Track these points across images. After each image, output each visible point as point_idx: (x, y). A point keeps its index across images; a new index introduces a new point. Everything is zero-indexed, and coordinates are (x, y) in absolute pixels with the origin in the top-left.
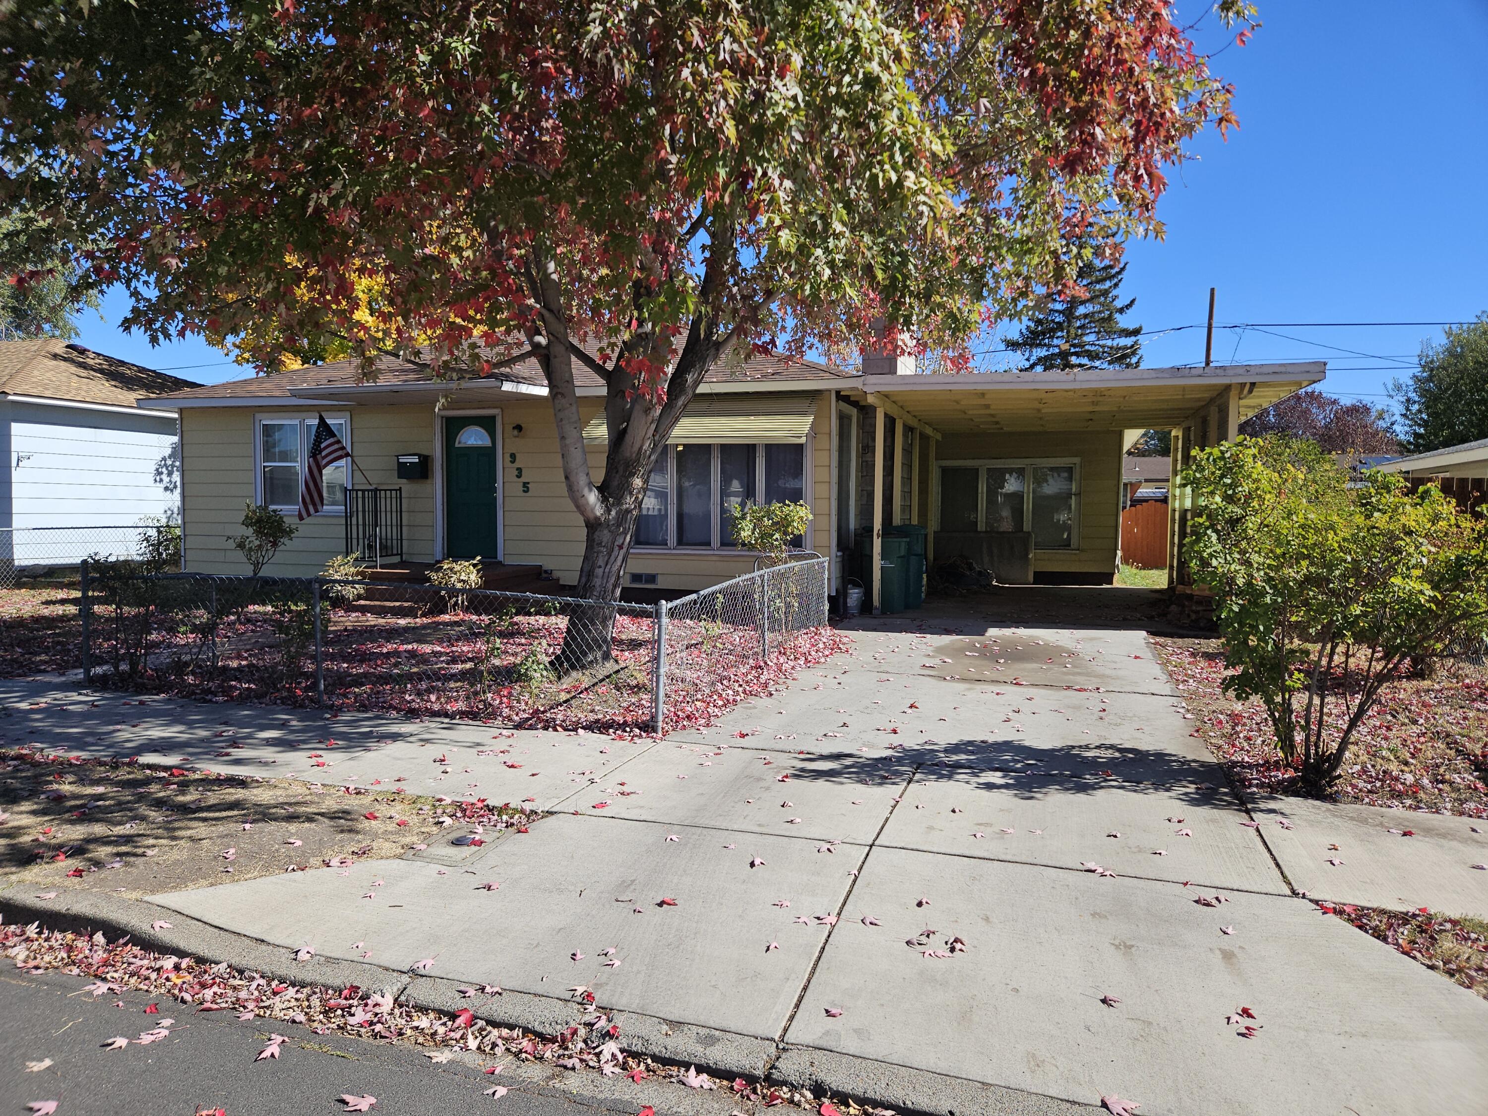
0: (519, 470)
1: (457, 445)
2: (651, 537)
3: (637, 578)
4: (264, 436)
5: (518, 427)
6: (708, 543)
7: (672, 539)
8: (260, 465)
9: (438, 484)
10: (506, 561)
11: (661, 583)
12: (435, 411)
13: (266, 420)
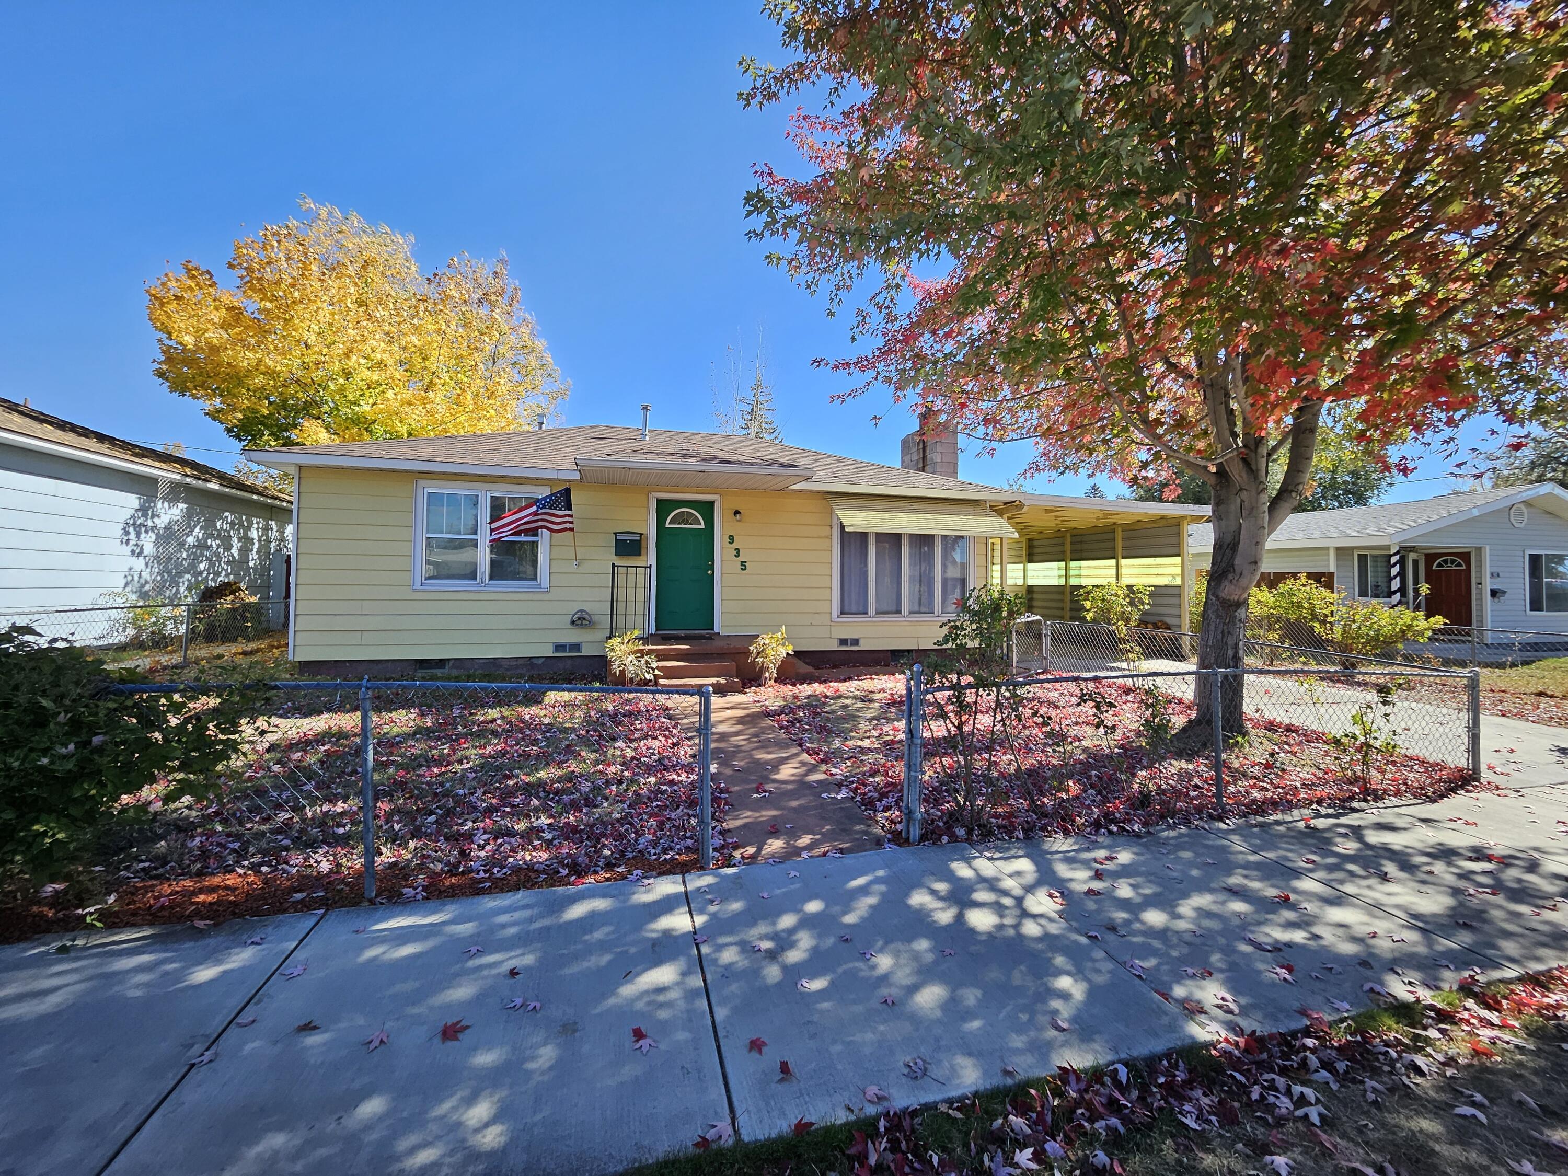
0: (738, 550)
1: (667, 525)
2: (854, 610)
3: (843, 642)
4: (428, 505)
5: (737, 512)
6: (898, 612)
7: (871, 610)
8: (422, 536)
9: (652, 561)
10: (723, 633)
11: (863, 646)
12: (649, 492)
13: (433, 488)
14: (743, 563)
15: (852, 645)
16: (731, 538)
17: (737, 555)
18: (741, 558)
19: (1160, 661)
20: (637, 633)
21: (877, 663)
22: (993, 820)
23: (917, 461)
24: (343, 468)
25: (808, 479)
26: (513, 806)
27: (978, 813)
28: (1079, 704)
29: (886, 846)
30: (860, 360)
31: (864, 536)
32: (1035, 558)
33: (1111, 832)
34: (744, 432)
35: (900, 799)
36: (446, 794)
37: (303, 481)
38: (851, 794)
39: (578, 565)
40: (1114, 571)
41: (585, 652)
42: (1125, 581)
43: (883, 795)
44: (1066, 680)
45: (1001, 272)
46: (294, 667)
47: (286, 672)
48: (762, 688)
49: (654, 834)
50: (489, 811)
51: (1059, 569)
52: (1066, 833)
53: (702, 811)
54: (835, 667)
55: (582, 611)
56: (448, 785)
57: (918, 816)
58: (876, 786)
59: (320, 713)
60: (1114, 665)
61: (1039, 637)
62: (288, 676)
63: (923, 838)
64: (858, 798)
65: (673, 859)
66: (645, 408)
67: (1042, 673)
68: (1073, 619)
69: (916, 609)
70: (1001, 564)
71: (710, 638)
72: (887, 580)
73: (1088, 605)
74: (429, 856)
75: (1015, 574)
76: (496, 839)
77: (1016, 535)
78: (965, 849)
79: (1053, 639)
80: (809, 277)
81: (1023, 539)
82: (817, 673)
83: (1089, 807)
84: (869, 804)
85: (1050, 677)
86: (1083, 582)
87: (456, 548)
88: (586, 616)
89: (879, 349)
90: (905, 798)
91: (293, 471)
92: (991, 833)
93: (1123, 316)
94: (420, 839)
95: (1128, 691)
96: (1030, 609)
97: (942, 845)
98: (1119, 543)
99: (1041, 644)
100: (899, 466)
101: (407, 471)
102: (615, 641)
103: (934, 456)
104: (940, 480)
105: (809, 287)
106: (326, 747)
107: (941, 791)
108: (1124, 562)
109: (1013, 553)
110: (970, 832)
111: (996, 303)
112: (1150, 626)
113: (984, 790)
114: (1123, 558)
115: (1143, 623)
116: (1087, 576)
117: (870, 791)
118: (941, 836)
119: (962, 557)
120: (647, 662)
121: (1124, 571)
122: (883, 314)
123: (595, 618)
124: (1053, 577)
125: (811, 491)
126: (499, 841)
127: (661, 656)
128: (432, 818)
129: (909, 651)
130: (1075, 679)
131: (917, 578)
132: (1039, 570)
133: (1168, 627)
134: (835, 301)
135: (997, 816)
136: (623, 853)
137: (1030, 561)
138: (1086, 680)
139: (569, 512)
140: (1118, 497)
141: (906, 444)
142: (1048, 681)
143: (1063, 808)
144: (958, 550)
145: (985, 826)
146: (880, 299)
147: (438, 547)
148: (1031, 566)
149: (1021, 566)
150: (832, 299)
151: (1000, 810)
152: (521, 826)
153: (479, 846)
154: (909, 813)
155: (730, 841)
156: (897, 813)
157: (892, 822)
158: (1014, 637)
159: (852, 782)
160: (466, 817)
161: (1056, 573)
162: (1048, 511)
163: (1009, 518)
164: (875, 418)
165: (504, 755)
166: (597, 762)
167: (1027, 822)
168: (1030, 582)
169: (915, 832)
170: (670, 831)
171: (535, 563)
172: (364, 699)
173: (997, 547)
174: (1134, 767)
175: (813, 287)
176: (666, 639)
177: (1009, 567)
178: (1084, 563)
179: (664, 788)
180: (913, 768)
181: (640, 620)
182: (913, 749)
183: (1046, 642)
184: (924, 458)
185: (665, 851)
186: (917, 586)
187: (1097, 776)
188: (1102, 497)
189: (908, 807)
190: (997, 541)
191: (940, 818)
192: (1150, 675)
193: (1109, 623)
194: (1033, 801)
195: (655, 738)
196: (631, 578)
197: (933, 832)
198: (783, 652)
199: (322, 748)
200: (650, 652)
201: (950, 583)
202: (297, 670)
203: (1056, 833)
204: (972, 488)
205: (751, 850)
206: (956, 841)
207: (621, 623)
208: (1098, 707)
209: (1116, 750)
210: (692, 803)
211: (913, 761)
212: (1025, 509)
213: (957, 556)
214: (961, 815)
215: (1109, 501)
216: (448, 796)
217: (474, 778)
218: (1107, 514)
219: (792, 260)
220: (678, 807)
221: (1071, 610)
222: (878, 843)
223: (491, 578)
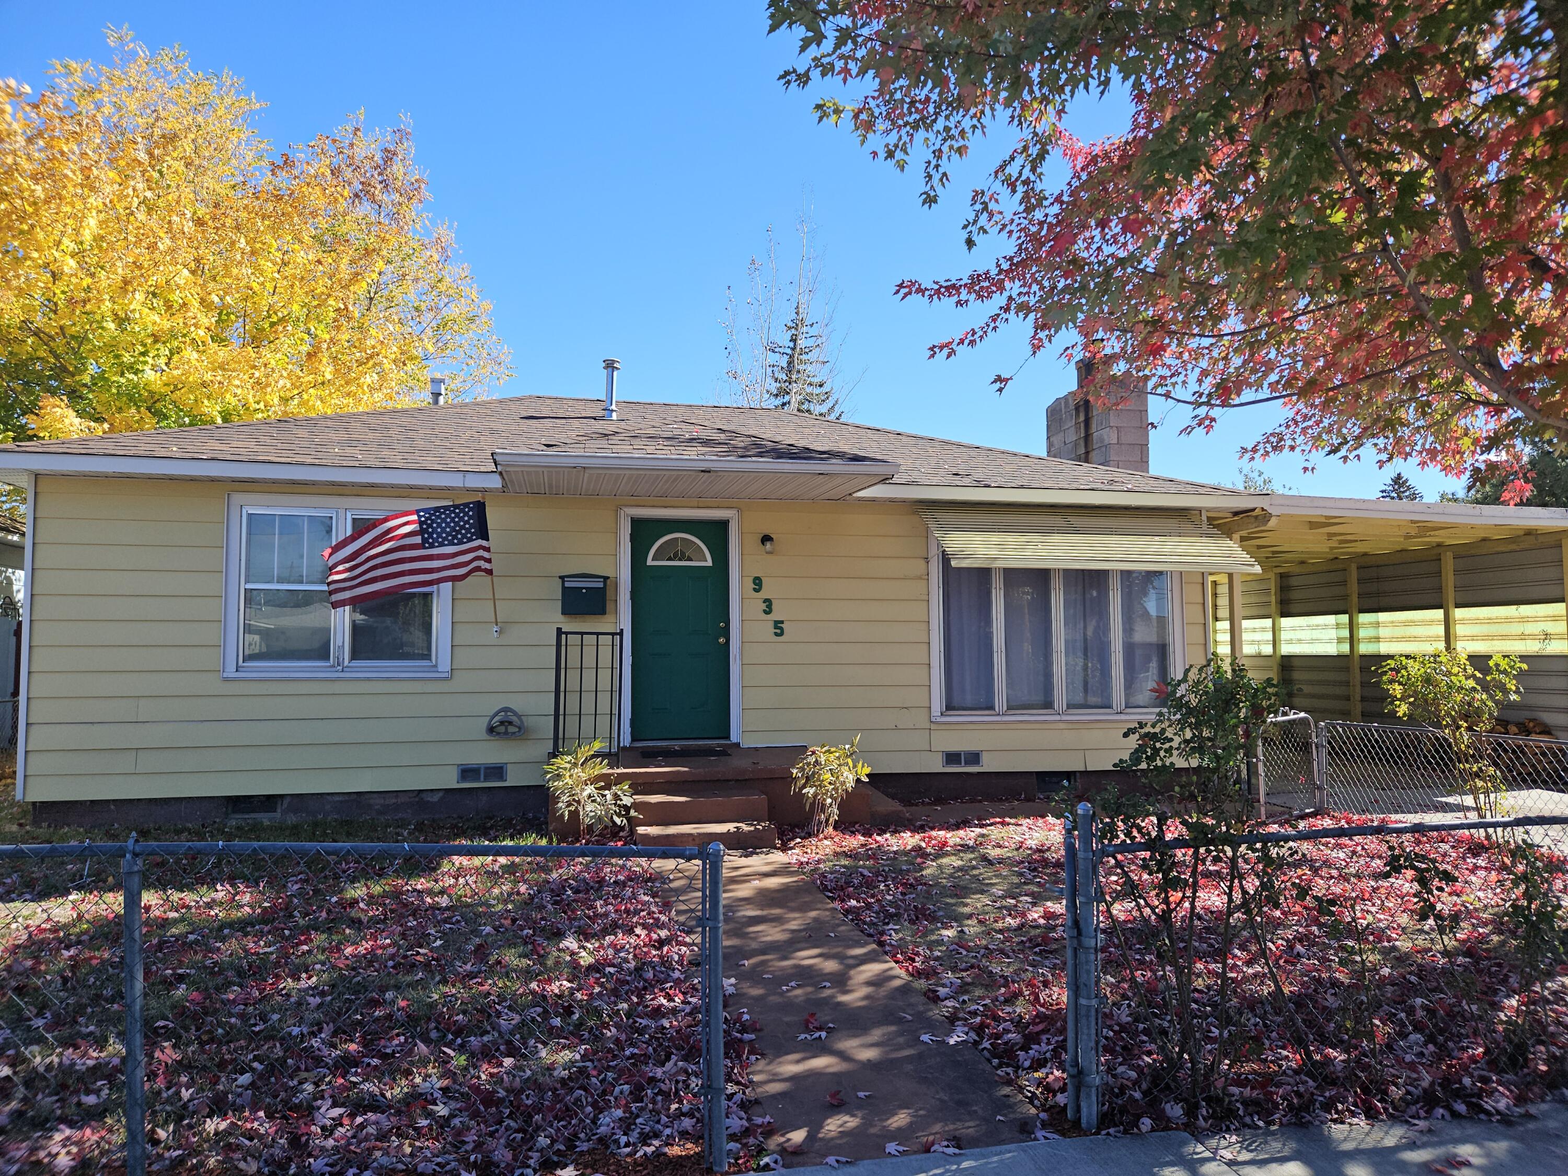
0: (769, 602)
1: (650, 562)
2: (969, 700)
3: (952, 758)
4: (249, 533)
5: (766, 539)
6: (1048, 704)
7: (1001, 701)
8: (238, 586)
9: (625, 623)
10: (747, 742)
11: (989, 765)
12: (619, 508)
13: (257, 505)
14: (778, 625)
15: (967, 763)
16: (758, 583)
17: (768, 611)
18: (775, 616)
19: (1536, 793)
20: (597, 746)
21: (1013, 795)
22: (1234, 1090)
23: (1076, 444)
24: (107, 476)
25: (886, 480)
26: (384, 1057)
27: (1206, 1077)
28: (1387, 875)
29: (1040, 1134)
30: (976, 279)
31: (983, 575)
32: (1294, 608)
33: (1455, 1115)
34: (779, 401)
35: (1062, 1046)
36: (271, 1035)
37: (41, 499)
38: (973, 1035)
39: (500, 632)
40: (1441, 630)
41: (513, 780)
42: (1464, 648)
43: (1030, 1040)
44: (1363, 831)
45: (1220, 110)
46: (24, 813)
47: (11, 821)
48: (814, 841)
49: (627, 1109)
50: (346, 1064)
51: (1338, 626)
52: (1371, 1115)
53: (708, 1063)
54: (939, 801)
55: (506, 710)
56: (276, 1017)
57: (1096, 1080)
58: (1018, 1023)
59: (66, 893)
60: (1450, 800)
61: (1305, 747)
62: (15, 828)
63: (1105, 1121)
64: (986, 1044)
65: (658, 1154)
66: (610, 366)
67: (1314, 815)
68: (1367, 716)
69: (1079, 698)
70: (1232, 619)
71: (724, 753)
72: (1027, 647)
73: (1397, 690)
74: (238, 1147)
75: (1257, 636)
76: (352, 1116)
77: (1258, 569)
78: (1185, 1143)
79: (1334, 753)
80: (893, 138)
81: (1271, 575)
82: (907, 812)
83: (1412, 1066)
84: (1007, 1055)
85: (1327, 823)
86: (1384, 648)
87: (297, 606)
88: (514, 719)
89: (1011, 259)
90: (1070, 1044)
91: (25, 482)
92: (1231, 1113)
93: (1444, 183)
94: (224, 1116)
95: (1476, 849)
96: (1289, 701)
97: (1141, 1135)
98: (1449, 580)
99: (1310, 762)
100: (1044, 454)
101: (213, 480)
102: (564, 762)
103: (1105, 434)
104: (1120, 474)
105: (890, 155)
106: (72, 952)
107: (1137, 1033)
108: (1459, 613)
109: (1253, 599)
110: (1191, 1111)
111: (1209, 167)
112: (1514, 729)
113: (1216, 1032)
114: (1458, 606)
115: (1502, 723)
116: (1392, 639)
117: (1006, 1031)
118: (1139, 1117)
119: (1160, 607)
120: (616, 797)
121: (1460, 630)
122: (1019, 195)
123: (528, 722)
124: (1329, 641)
125: (892, 501)
126: (359, 1120)
127: (641, 786)
128: (245, 1079)
129: (1069, 775)
130: (1380, 830)
131: (1079, 645)
132: (1301, 628)
133: (1546, 730)
134: (936, 177)
135: (1240, 1082)
136: (571, 1143)
137: (1284, 614)
138: (1400, 831)
139: (484, 543)
140: (1443, 497)
141: (1054, 414)
142: (1326, 833)
143: (1366, 1068)
144: (1152, 595)
145: (1219, 1100)
146: (1013, 170)
147: (266, 603)
148: (1285, 622)
149: (1268, 622)
150: (929, 177)
151: (1247, 1067)
152: (396, 1091)
153: (323, 1128)
154: (1079, 1076)
155: (759, 1121)
156: (1057, 1073)
157: (1048, 1089)
158: (1260, 750)
159: (974, 1014)
160: (304, 1075)
161: (1333, 634)
162: (1313, 525)
163: (1243, 539)
164: (999, 379)
165: (370, 963)
166: (528, 975)
167: (1299, 1095)
168: (1286, 649)
169: (1090, 1110)
170: (654, 1102)
171: (427, 627)
172: (130, 873)
173: (1223, 590)
174: (1496, 992)
175: (899, 155)
176: (649, 756)
177: (1246, 624)
178: (1383, 616)
179: (644, 1022)
180: (1083, 992)
181: (603, 722)
182: (1082, 957)
183: (1320, 759)
184: (1087, 437)
185: (645, 1139)
186: (1080, 662)
187: (1424, 1007)
188: (1413, 497)
189: (1076, 1063)
190: (1223, 579)
191: (1137, 1083)
192: (1519, 822)
193: (1438, 725)
194: (1308, 1054)
195: (630, 931)
196: (589, 653)
197: (1123, 1110)
198: (849, 779)
199: (66, 954)
200: (621, 779)
201: (1138, 652)
202: (30, 817)
203: (1353, 1114)
204: (1173, 488)
205: (798, 1136)
206: (1167, 1129)
207: (571, 729)
208: (1422, 880)
209: (1460, 960)
210: (691, 1053)
211: (1083, 979)
212: (1273, 523)
213: (1151, 606)
214: (1175, 1078)
215: (1429, 506)
216: (273, 1038)
217: (320, 1006)
218: (1425, 528)
219: (860, 111)
220: (668, 1058)
221: (1363, 699)
222: (1025, 1129)
223: (355, 655)
